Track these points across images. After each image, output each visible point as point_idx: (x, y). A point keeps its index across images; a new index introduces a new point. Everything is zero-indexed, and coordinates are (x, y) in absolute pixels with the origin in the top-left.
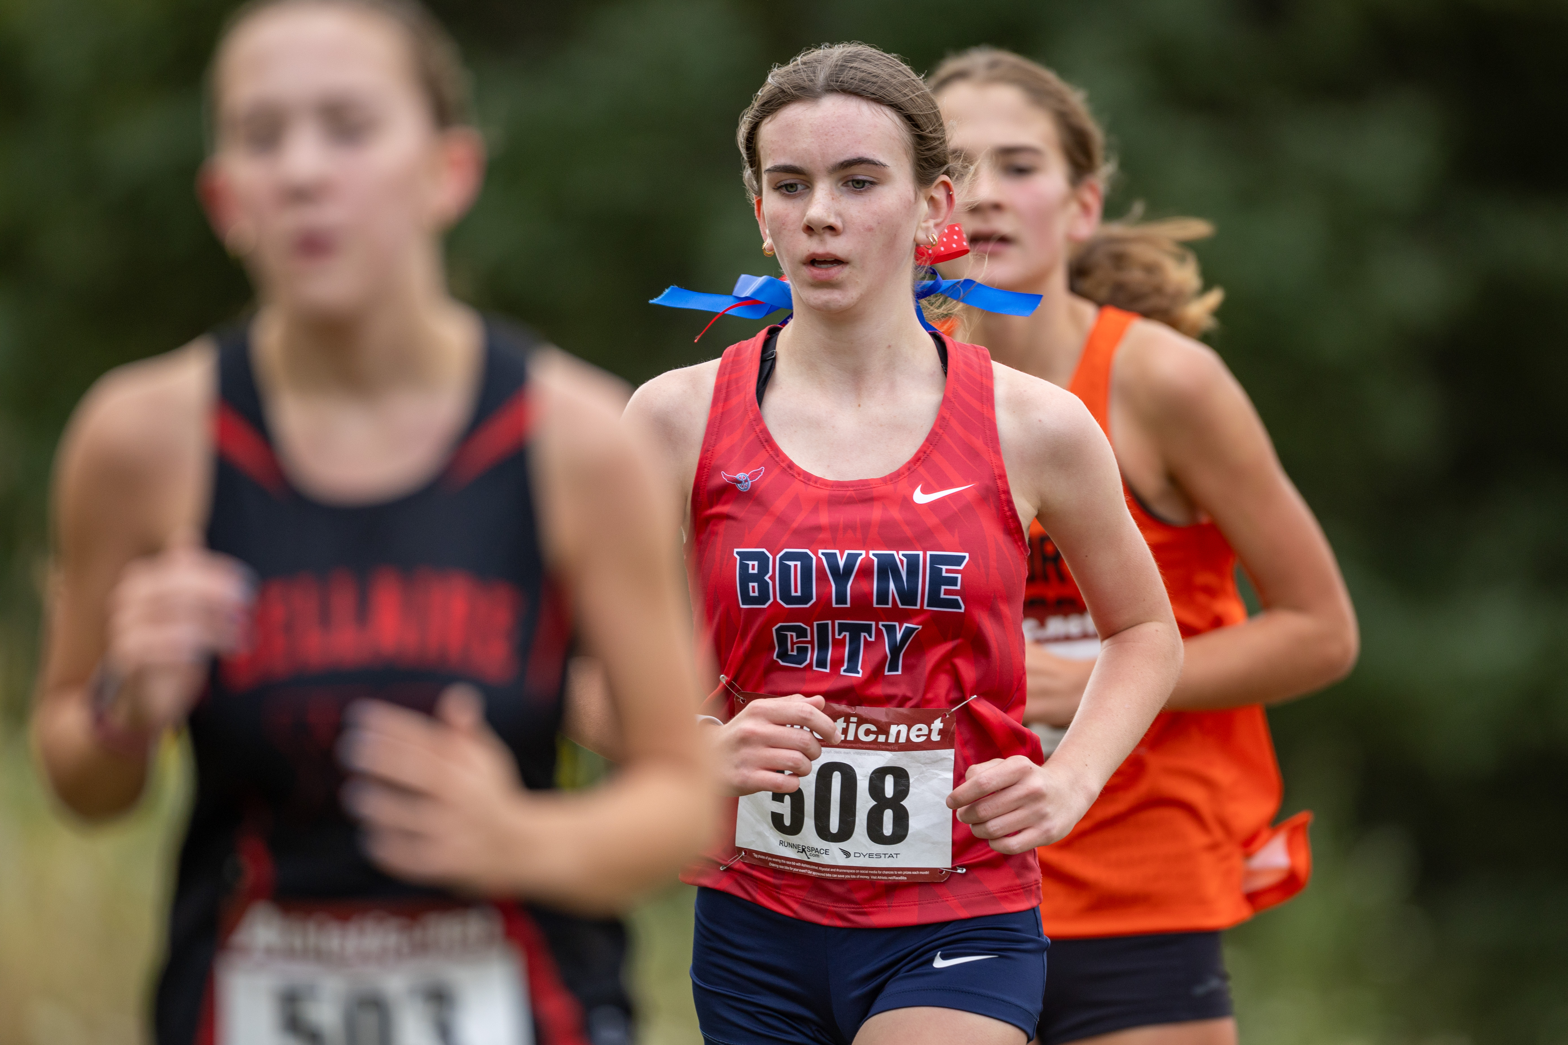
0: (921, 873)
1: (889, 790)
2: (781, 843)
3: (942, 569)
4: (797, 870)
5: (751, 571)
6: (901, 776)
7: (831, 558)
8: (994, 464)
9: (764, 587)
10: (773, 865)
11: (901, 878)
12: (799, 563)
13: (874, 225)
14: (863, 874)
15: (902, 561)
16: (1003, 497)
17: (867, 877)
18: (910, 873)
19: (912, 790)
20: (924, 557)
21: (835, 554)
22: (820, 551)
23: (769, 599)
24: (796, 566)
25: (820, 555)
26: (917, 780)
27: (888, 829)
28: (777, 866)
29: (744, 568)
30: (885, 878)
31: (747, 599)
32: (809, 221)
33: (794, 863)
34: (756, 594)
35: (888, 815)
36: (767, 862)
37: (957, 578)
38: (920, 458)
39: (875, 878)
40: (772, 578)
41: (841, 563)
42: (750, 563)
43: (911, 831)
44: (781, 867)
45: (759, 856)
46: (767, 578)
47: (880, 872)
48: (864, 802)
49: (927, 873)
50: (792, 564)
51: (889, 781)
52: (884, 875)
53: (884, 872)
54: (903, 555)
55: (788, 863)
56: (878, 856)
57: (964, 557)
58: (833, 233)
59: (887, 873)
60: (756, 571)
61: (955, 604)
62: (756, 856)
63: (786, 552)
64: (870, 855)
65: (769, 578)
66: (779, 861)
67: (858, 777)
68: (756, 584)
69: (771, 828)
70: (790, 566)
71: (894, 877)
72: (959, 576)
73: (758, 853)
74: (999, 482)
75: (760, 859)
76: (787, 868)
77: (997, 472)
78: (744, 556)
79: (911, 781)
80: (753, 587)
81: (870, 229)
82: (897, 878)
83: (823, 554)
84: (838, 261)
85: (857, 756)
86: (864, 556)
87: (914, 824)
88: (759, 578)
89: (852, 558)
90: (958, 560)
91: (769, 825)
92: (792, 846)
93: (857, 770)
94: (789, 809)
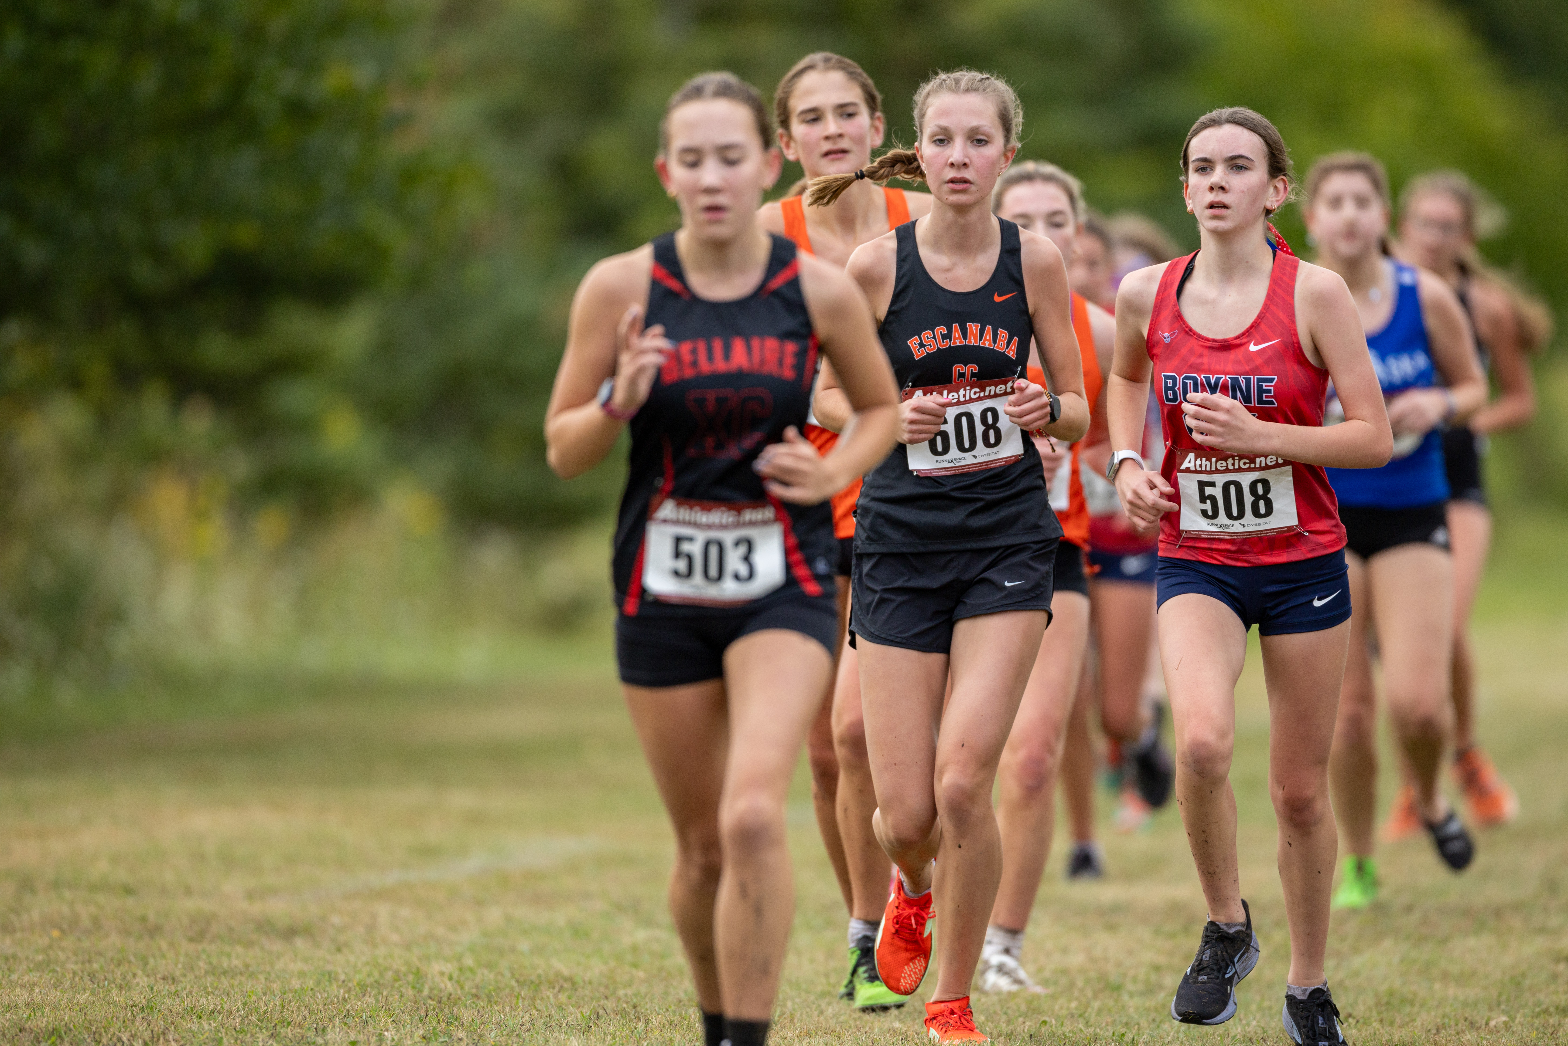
0: (1283, 529)
1: (1260, 491)
2: (1208, 524)
3: (1262, 385)
4: (1218, 537)
5: (1169, 385)
6: (1266, 483)
7: (1208, 379)
8: (1291, 329)
9: (1175, 393)
10: (1204, 536)
11: (1273, 533)
12: (1191, 381)
13: (1245, 190)
14: (1253, 535)
15: (1242, 381)
16: (1296, 345)
17: (1256, 536)
18: (1277, 530)
19: (1272, 489)
20: (1254, 379)
21: (1210, 377)
22: (1202, 375)
23: (1178, 400)
24: (1190, 383)
25: (1202, 378)
26: (1274, 483)
27: (1262, 510)
28: (1206, 536)
29: (1166, 383)
30: (1265, 535)
31: (1168, 400)
32: (1212, 184)
33: (1216, 534)
34: (1172, 397)
35: (1262, 504)
36: (1200, 535)
37: (1271, 389)
38: (1254, 326)
39: (1259, 535)
40: (1179, 389)
41: (1213, 381)
42: (1169, 381)
43: (1274, 510)
44: (1208, 536)
45: (1195, 533)
46: (1176, 389)
47: (1262, 532)
48: (1248, 499)
49: (1286, 529)
50: (1188, 381)
51: (1260, 486)
52: (1265, 533)
53: (1264, 532)
54: (1243, 378)
55: (1213, 534)
56: (1260, 524)
57: (1274, 378)
58: (1224, 191)
59: (1265, 532)
60: (1171, 385)
61: (1272, 403)
62: (1193, 533)
63: (1186, 376)
64: (1255, 525)
65: (1178, 389)
66: (1208, 533)
67: (1243, 487)
68: (1171, 392)
69: (1202, 517)
70: (1187, 383)
71: (1270, 534)
72: (1272, 388)
73: (1194, 531)
74: (1294, 338)
75: (1195, 534)
76: (1212, 536)
77: (1292, 332)
78: (1167, 377)
79: (1271, 484)
80: (1170, 393)
81: (1243, 192)
82: (1271, 534)
83: (1204, 377)
84: (1225, 207)
85: (1241, 476)
86: (1224, 378)
87: (1275, 506)
88: (1172, 389)
89: (1218, 379)
90: (1271, 380)
91: (1200, 515)
92: (1214, 525)
93: (1242, 483)
94: (1210, 507)
